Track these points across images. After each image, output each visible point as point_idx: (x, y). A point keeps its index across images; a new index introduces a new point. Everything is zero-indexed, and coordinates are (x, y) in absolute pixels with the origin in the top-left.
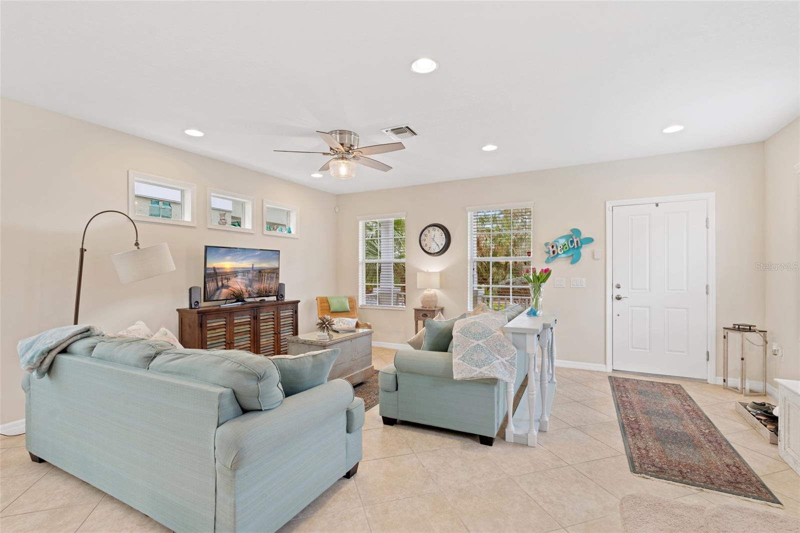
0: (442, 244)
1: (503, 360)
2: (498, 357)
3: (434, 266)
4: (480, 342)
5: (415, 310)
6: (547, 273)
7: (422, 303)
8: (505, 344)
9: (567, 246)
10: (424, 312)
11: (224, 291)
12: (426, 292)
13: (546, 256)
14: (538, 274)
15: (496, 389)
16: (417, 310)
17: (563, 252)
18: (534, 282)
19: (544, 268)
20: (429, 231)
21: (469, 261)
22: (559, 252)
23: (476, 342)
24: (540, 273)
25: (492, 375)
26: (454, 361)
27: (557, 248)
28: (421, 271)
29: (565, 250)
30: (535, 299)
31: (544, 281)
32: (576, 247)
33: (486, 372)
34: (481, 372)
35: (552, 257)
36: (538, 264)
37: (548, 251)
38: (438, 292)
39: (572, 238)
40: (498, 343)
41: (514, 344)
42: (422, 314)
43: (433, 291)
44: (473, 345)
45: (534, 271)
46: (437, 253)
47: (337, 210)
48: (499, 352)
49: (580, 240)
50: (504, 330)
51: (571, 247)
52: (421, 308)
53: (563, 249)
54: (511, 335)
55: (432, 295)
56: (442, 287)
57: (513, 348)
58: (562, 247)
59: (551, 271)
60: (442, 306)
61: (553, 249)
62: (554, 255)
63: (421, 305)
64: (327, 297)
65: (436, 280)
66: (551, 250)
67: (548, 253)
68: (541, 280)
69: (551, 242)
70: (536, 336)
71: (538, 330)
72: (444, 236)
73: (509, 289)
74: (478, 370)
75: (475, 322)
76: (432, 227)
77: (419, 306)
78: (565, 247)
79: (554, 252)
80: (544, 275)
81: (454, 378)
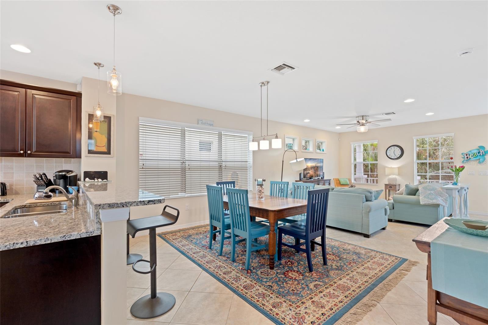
0: (399, 155)
1: (442, 198)
2: (440, 197)
3: (395, 165)
4: (432, 192)
5: (385, 184)
6: (463, 168)
7: (388, 182)
8: (443, 193)
9: (476, 154)
10: (391, 186)
11: (308, 174)
12: (390, 177)
13: (463, 160)
14: (458, 168)
15: (439, 209)
16: (386, 185)
17: (473, 157)
18: (455, 171)
19: (461, 166)
20: (391, 149)
21: (415, 162)
22: (471, 158)
23: (430, 192)
24: (459, 168)
25: (438, 203)
26: (420, 198)
27: (469, 155)
28: (387, 167)
29: (475, 156)
30: (456, 179)
31: (461, 171)
32: (482, 155)
33: (435, 202)
34: (432, 202)
35: (467, 160)
36: (458, 164)
37: (463, 157)
38: (397, 177)
39: (479, 150)
40: (440, 192)
41: (446, 193)
42: (389, 187)
43: (394, 176)
44: (429, 193)
45: (456, 167)
46: (396, 159)
47: (340, 140)
48: (440, 195)
49: (484, 151)
50: (442, 188)
51: (478, 155)
52: (388, 184)
53: (473, 156)
54: (445, 190)
55: (394, 178)
56: (399, 174)
57: (446, 194)
58: (472, 155)
59: (465, 167)
60: (399, 183)
61: (467, 156)
62: (467, 159)
63: (388, 183)
64: (338, 179)
65: (396, 171)
66: (466, 157)
67: (464, 158)
68: (459, 171)
69: (465, 152)
70: (457, 191)
71: (458, 188)
72: (400, 150)
73: (439, 175)
74: (431, 201)
75: (429, 185)
76: (393, 147)
77: (387, 183)
78: (475, 155)
79: (467, 158)
80: (461, 168)
81: (421, 203)
